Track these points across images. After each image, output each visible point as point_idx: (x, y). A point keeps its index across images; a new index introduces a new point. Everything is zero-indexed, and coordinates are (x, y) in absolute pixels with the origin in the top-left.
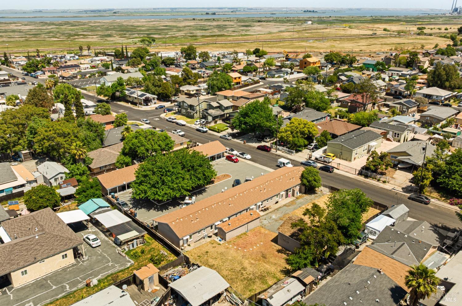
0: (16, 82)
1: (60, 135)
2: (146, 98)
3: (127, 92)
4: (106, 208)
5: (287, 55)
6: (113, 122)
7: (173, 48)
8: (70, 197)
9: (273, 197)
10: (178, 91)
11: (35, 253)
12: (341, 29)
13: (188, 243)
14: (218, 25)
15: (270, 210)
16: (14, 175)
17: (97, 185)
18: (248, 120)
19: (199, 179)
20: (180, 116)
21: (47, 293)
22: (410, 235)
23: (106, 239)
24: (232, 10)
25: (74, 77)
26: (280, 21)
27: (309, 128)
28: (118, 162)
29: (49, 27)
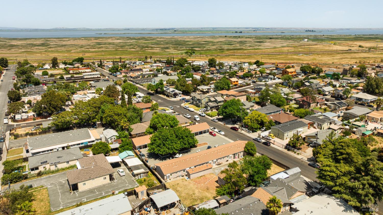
0: (104, 80)
1: (116, 114)
2: (175, 93)
3: (165, 89)
4: (132, 157)
5: (277, 65)
6: (150, 108)
7: (205, 58)
8: (116, 149)
9: (224, 157)
10: (196, 89)
11: (90, 175)
12: (327, 45)
13: (170, 178)
14: (240, 41)
15: (222, 165)
16: (90, 135)
17: (131, 144)
18: (227, 110)
19: (185, 144)
20: (192, 106)
21: (94, 195)
22: (289, 184)
23: (129, 172)
24: (254, 29)
25: (138, 77)
26: (286, 38)
27: (261, 117)
28: (146, 131)
29: (131, 41)
